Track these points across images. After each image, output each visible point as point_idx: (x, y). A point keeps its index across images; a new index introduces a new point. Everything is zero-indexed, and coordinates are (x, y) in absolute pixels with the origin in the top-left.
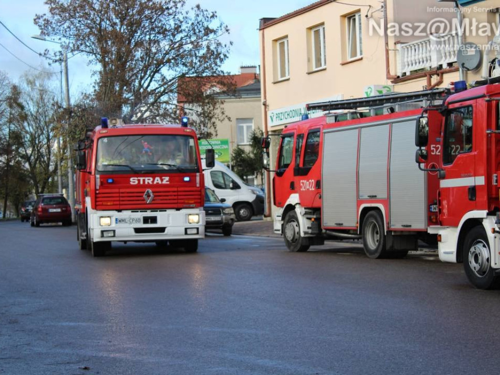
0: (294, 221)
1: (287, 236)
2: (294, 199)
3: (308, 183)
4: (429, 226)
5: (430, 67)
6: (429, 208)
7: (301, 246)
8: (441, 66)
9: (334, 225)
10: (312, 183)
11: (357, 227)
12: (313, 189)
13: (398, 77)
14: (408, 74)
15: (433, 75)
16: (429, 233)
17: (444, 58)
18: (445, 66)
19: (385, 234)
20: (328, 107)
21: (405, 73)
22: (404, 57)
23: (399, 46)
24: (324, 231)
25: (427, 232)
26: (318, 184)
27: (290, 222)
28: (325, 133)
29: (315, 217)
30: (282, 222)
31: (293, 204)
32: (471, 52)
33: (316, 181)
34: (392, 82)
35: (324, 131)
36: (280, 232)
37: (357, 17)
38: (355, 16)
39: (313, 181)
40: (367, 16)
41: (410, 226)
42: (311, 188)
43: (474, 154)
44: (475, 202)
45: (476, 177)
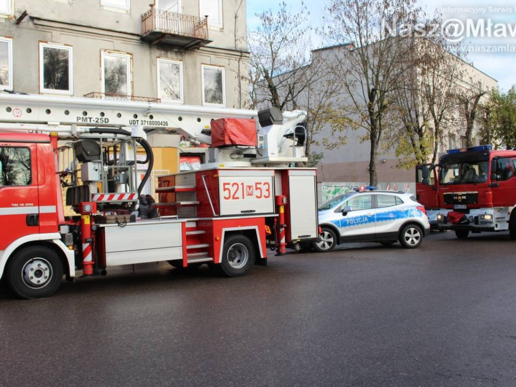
43: (36, 187)
44: (38, 227)
45: (40, 207)
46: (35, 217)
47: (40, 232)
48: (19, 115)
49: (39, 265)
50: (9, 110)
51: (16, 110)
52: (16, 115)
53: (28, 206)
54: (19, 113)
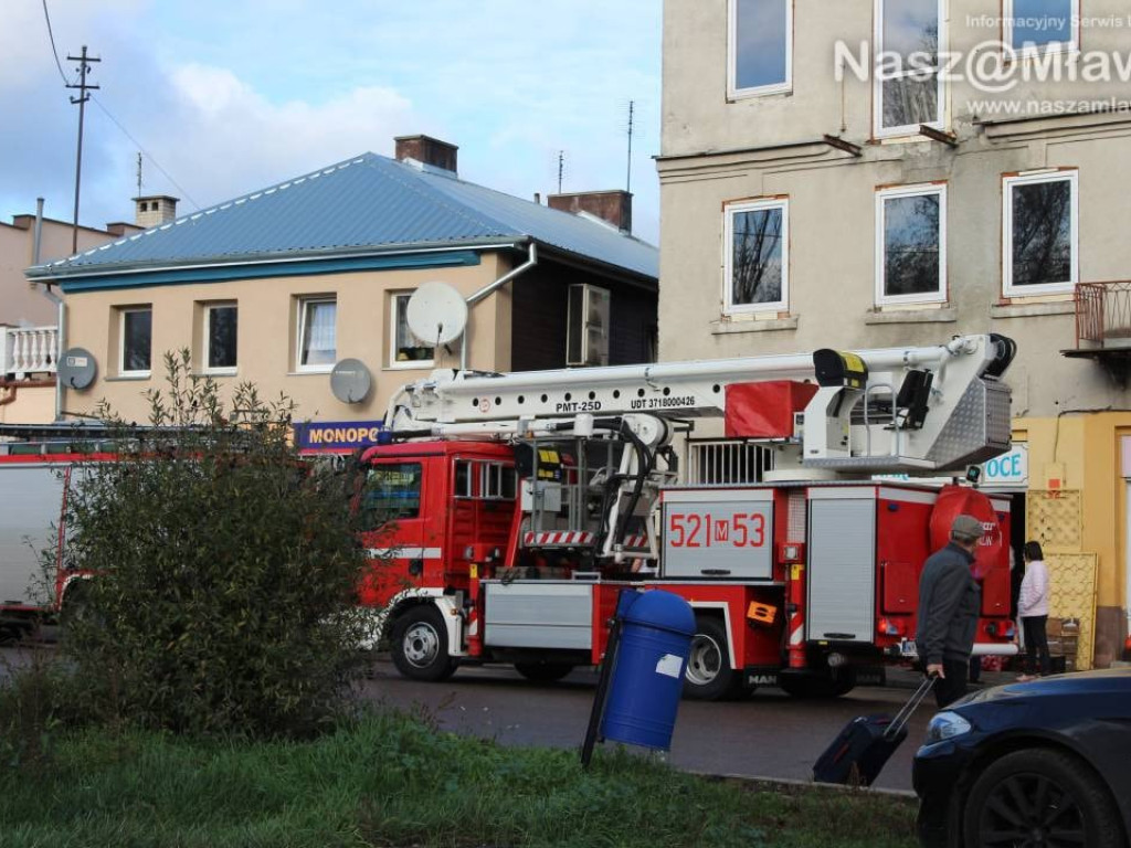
8: (12, 376)
9: (5, 603)
11: (57, 607)
17: (16, 365)
18: (19, 376)
32: (81, 362)
45: (425, 549)
46: (415, 564)
47: (422, 586)
48: (486, 408)
49: (420, 633)
50: (476, 402)
51: (483, 402)
52: (483, 409)
53: (411, 547)
54: (486, 405)
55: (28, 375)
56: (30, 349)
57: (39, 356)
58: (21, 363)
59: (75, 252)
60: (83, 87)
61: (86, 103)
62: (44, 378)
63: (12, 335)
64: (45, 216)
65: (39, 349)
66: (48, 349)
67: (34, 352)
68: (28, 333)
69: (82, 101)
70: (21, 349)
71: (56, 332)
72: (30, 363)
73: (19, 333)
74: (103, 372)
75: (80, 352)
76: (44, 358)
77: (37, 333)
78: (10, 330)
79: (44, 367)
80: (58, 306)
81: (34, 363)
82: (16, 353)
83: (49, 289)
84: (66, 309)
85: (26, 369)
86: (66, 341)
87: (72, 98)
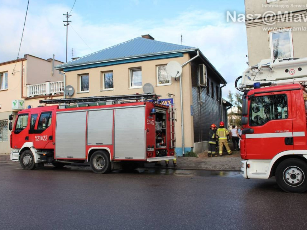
0: (28, 155)
1: (24, 163)
2: (29, 144)
3: (42, 137)
4: (148, 158)
5: (46, 94)
6: (147, 149)
7: (34, 167)
8: (51, 94)
9: (67, 157)
10: (46, 137)
11: (86, 159)
12: (46, 140)
13: (28, 97)
14: (33, 96)
15: (47, 97)
16: (148, 162)
18: (53, 94)
19: (111, 162)
20: (57, 102)
21: (31, 96)
22: (30, 90)
23: (28, 86)
24: (56, 160)
25: (146, 161)
26: (51, 138)
27: (26, 155)
28: (57, 113)
29: (46, 153)
30: (19, 156)
31: (29, 147)
32: (70, 89)
33: (48, 137)
34: (25, 99)
35: (57, 112)
36: (18, 160)
37: (4, 74)
38: (3, 73)
39: (46, 136)
40: (12, 73)
41: (132, 158)
42: (45, 139)
43: (291, 119)
44: (293, 146)
45: (294, 133)
46: (290, 139)
47: (294, 150)
48: (293, 73)
49: (293, 171)
50: (287, 71)
51: (291, 70)
52: (291, 73)
53: (285, 132)
54: (293, 72)
55: (55, 94)
56: (55, 87)
57: (58, 89)
58: (53, 91)
59: (67, 62)
60: (67, 22)
61: (68, 25)
62: (60, 94)
63: (51, 84)
64: (55, 59)
65: (58, 87)
66: (60, 87)
67: (57, 88)
68: (55, 83)
69: (67, 25)
70: (53, 87)
71: (63, 82)
72: (56, 91)
73: (53, 83)
74: (76, 92)
75: (70, 86)
76: (59, 89)
77: (57, 83)
78: (50, 83)
79: (59, 91)
80: (63, 75)
81: (57, 91)
82: (52, 88)
83: (60, 72)
84: (66, 76)
85: (55, 92)
86: (66, 84)
87: (64, 25)
